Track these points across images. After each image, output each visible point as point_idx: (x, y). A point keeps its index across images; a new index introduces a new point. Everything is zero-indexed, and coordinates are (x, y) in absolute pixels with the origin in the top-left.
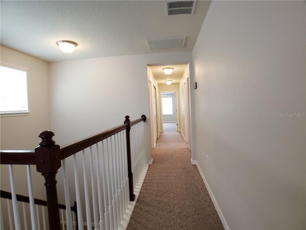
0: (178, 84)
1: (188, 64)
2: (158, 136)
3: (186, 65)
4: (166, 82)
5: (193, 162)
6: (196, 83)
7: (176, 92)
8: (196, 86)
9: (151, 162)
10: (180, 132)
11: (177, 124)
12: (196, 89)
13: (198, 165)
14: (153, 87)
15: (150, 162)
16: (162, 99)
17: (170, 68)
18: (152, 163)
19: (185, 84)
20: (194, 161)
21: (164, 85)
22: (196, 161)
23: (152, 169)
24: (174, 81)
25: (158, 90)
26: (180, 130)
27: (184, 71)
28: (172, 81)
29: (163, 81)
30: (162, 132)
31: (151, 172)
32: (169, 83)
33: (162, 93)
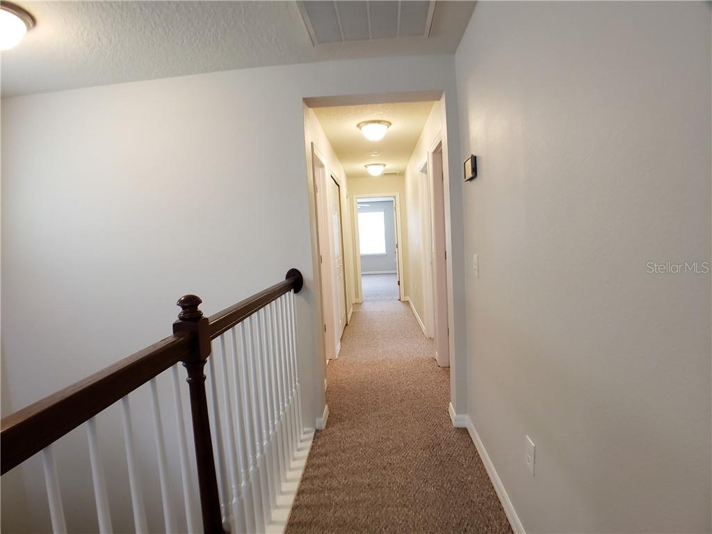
0: (401, 174)
1: (439, 99)
2: (349, 316)
3: (432, 102)
4: (369, 168)
5: (457, 418)
6: (474, 159)
7: (394, 197)
8: (475, 170)
9: (321, 422)
10: (407, 303)
11: (399, 282)
12: (471, 179)
13: (473, 428)
14: (330, 182)
15: (318, 420)
16: (359, 214)
17: (379, 122)
18: (324, 426)
19: (424, 170)
20: (460, 416)
21: (363, 176)
22: (467, 417)
23: (323, 451)
24: (391, 166)
25: (348, 189)
26: (407, 298)
27: (422, 131)
28: (385, 165)
29: (359, 166)
30: (358, 305)
31: (319, 466)
32: (375, 171)
33: (359, 200)
